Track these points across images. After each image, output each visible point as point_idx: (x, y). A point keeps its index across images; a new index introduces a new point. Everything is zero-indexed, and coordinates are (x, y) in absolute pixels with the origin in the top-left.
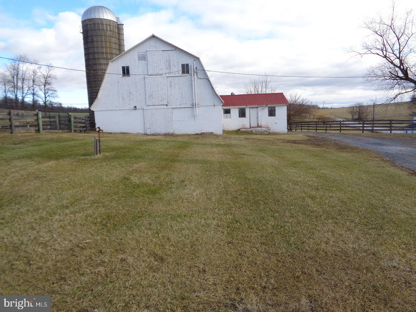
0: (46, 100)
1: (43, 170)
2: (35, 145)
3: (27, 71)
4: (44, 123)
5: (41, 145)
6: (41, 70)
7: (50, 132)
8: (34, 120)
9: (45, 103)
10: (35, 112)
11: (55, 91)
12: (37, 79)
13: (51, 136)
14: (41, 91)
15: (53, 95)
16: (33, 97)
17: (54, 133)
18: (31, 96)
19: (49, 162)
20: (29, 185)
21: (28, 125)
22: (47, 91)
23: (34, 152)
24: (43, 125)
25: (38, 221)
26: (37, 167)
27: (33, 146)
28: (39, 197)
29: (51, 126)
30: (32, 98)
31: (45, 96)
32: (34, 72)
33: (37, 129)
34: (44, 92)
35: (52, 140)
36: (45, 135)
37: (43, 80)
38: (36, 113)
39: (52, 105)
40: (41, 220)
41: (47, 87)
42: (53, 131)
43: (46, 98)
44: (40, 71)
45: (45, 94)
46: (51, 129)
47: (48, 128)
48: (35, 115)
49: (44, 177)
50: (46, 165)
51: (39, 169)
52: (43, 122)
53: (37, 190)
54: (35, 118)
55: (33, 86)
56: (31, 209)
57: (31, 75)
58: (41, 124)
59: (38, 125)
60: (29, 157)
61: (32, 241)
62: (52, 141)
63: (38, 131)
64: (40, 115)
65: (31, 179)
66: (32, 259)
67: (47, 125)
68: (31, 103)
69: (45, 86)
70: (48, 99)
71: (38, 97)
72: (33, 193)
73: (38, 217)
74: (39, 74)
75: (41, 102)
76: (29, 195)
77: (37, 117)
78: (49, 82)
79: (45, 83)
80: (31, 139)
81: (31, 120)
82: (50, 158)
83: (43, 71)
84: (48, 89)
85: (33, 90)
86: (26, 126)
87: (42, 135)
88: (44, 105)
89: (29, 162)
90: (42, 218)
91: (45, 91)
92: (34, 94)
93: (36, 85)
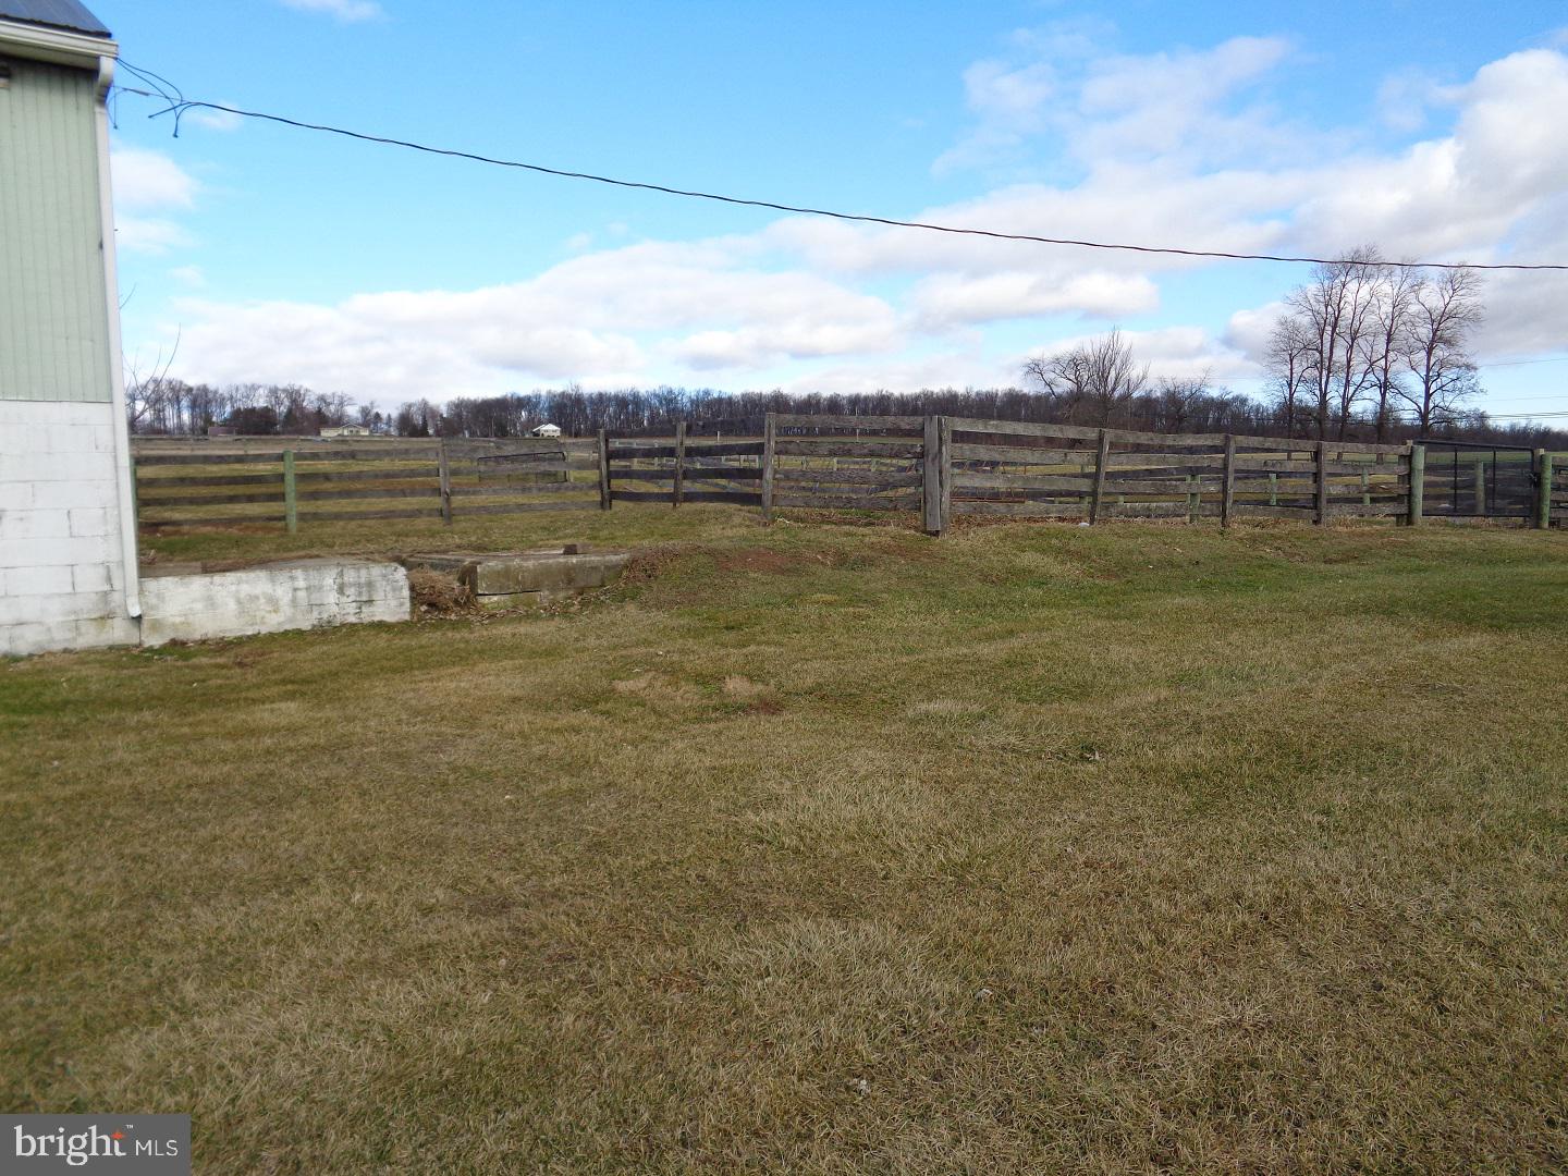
0: (1431, 405)
1: (1448, 664)
2: (1398, 572)
3: (1374, 301)
4: (1432, 491)
5: (1419, 570)
6: (1423, 294)
7: (1447, 524)
8: (1394, 479)
9: (1424, 416)
10: (1403, 450)
11: (1469, 367)
12: (1402, 328)
13: (1456, 539)
14: (1413, 372)
15: (1459, 384)
16: (1383, 396)
17: (1463, 526)
18: (1376, 394)
19: (1468, 636)
20: (1403, 710)
21: (1367, 497)
22: (1436, 368)
23: (1399, 594)
24: (1425, 497)
25: (1453, 852)
26: (1421, 648)
27: (1390, 571)
28: (1443, 762)
29: (1457, 502)
30: (1379, 398)
31: (1428, 389)
32: (1398, 306)
33: (1403, 509)
34: (1423, 374)
35: (1458, 555)
36: (1434, 534)
37: (1425, 332)
38: (1404, 453)
39: (1449, 421)
40: (1463, 851)
41: (1440, 352)
42: (1459, 520)
43: (1428, 396)
44: (1417, 298)
45: (1426, 383)
46: (1453, 513)
47: (1443, 509)
48: (1402, 460)
49: (1455, 690)
50: (1455, 644)
51: (1431, 659)
52: (1426, 485)
53: (1433, 734)
54: (1403, 469)
55: (1386, 357)
56: (1421, 802)
57: (1383, 317)
58: (1419, 492)
59: (1410, 495)
60: (1388, 609)
61: (1440, 923)
62: (1463, 560)
63: (1407, 518)
64: (1420, 462)
65: (1404, 692)
66: (1448, 992)
67: (1439, 497)
68: (1369, 417)
69: (1429, 353)
70: (1437, 399)
71: (1399, 396)
72: (1417, 745)
73: (1452, 839)
74: (1414, 308)
75: (1408, 413)
76: (1405, 746)
77: (1407, 467)
78: (1447, 334)
79: (1433, 341)
80: (1383, 546)
81: (1387, 477)
82: (1467, 621)
83: (1433, 297)
84: (1443, 363)
85: (1386, 371)
86: (1361, 500)
87: (1422, 533)
88: (1418, 422)
89: (1387, 629)
90: (1465, 846)
91: (1428, 370)
92: (1384, 386)
93: (1399, 350)
